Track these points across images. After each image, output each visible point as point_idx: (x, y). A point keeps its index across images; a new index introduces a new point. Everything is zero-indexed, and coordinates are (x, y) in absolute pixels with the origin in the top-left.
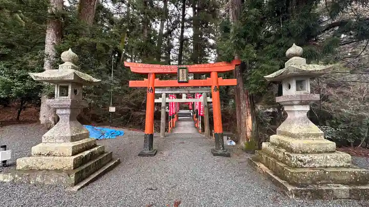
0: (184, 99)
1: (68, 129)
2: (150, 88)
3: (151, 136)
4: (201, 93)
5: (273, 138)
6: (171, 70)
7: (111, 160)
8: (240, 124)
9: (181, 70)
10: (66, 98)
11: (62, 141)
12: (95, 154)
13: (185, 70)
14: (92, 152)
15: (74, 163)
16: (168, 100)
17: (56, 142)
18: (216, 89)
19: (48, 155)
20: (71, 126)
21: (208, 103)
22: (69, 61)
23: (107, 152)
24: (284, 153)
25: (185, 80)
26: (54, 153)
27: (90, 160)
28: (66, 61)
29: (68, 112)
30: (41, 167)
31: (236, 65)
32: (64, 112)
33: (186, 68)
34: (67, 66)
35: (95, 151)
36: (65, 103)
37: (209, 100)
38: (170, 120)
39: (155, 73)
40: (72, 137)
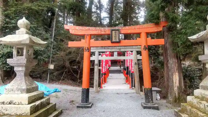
0: (116, 57)
1: (24, 83)
2: (87, 48)
3: (88, 90)
4: (132, 52)
5: (197, 92)
6: (105, 32)
7: (55, 110)
8: (168, 80)
9: (114, 32)
10: (22, 58)
11: (19, 92)
12: (44, 104)
13: (117, 31)
14: (41, 102)
15: (30, 110)
16: (100, 58)
17: (15, 94)
18: (145, 48)
19: (10, 103)
20: (26, 81)
21: (138, 60)
22: (24, 27)
23: (52, 103)
24: (205, 105)
25: (118, 40)
26: (14, 102)
27: (41, 108)
28: (22, 27)
29: (24, 69)
30: (6, 113)
31: (163, 26)
32: (20, 69)
33: (118, 30)
34: (23, 32)
35: (43, 102)
36: (22, 62)
37: (139, 57)
38: (102, 76)
39: (91, 35)
40: (27, 89)
